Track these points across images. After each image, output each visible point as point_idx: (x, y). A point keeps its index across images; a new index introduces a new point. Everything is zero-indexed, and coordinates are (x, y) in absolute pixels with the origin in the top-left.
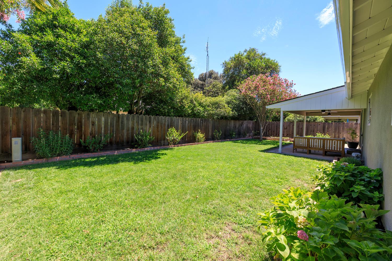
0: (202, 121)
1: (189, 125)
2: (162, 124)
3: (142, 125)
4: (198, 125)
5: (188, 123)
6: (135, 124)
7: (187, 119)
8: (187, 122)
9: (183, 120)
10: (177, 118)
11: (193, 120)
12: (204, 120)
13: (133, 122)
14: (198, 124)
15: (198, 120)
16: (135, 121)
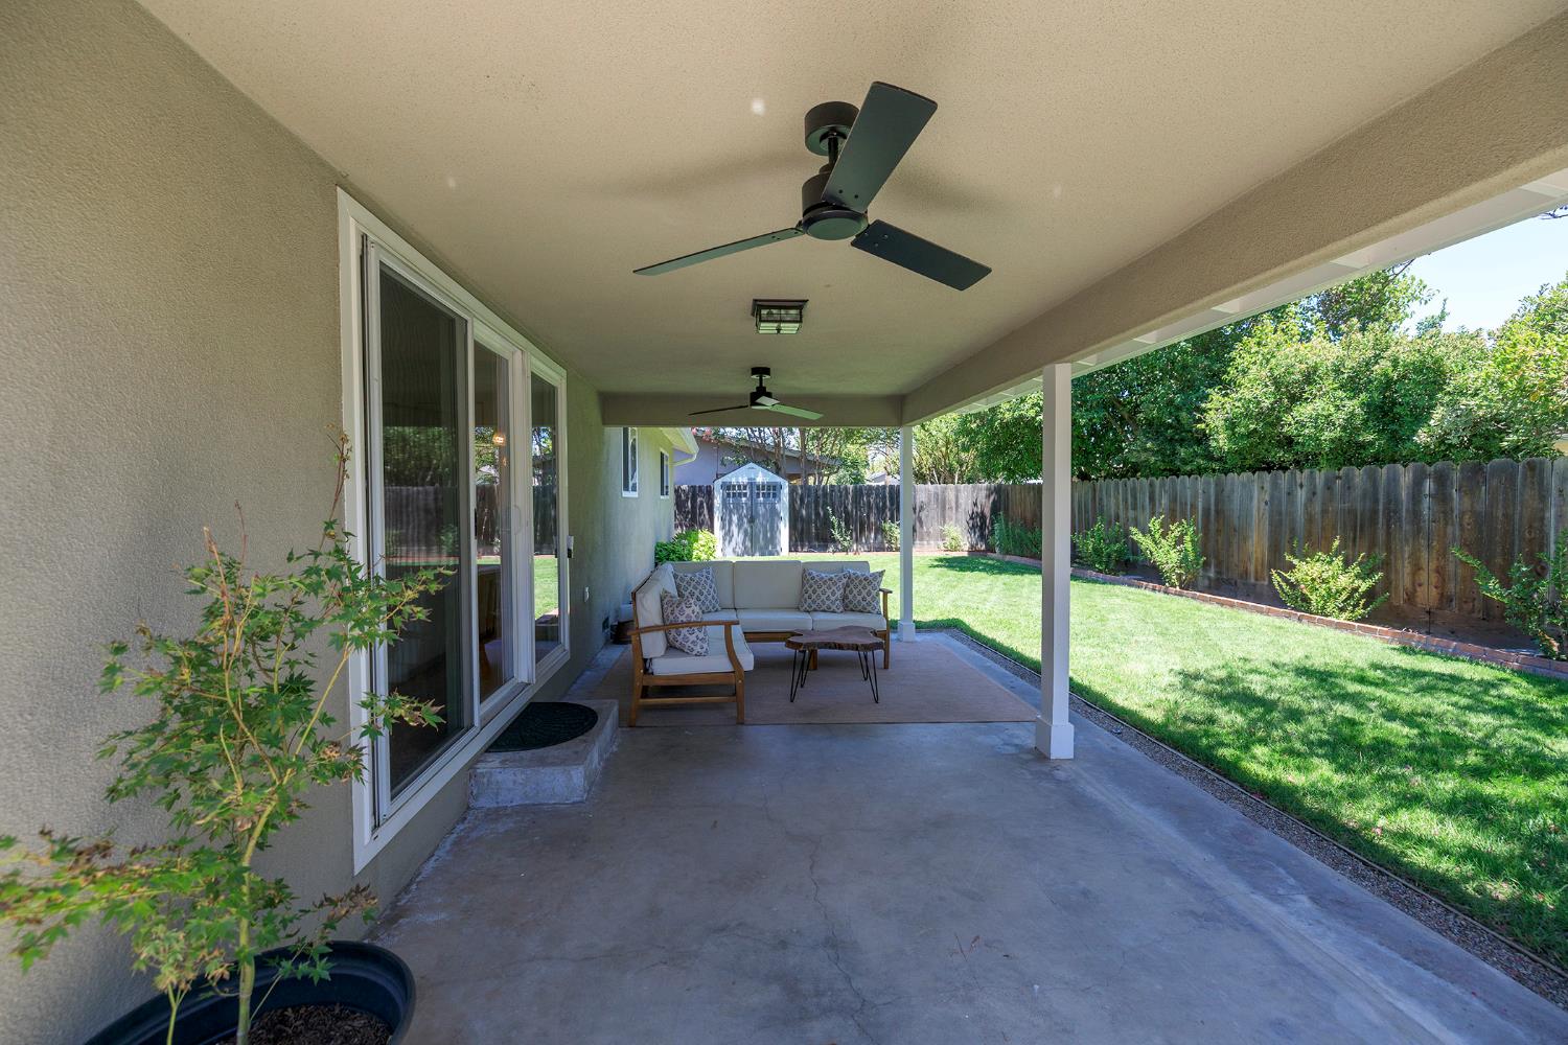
0: (1429, 486)
1: (1318, 508)
2: (1186, 504)
3: (1135, 508)
4: (1393, 512)
5: (1309, 501)
6: (1121, 507)
7: (1302, 476)
8: (1301, 495)
9: (1275, 485)
10: (1246, 475)
11: (1348, 480)
12: (1456, 476)
13: (1117, 499)
14: (1393, 500)
15: (1393, 480)
16: (1121, 498)
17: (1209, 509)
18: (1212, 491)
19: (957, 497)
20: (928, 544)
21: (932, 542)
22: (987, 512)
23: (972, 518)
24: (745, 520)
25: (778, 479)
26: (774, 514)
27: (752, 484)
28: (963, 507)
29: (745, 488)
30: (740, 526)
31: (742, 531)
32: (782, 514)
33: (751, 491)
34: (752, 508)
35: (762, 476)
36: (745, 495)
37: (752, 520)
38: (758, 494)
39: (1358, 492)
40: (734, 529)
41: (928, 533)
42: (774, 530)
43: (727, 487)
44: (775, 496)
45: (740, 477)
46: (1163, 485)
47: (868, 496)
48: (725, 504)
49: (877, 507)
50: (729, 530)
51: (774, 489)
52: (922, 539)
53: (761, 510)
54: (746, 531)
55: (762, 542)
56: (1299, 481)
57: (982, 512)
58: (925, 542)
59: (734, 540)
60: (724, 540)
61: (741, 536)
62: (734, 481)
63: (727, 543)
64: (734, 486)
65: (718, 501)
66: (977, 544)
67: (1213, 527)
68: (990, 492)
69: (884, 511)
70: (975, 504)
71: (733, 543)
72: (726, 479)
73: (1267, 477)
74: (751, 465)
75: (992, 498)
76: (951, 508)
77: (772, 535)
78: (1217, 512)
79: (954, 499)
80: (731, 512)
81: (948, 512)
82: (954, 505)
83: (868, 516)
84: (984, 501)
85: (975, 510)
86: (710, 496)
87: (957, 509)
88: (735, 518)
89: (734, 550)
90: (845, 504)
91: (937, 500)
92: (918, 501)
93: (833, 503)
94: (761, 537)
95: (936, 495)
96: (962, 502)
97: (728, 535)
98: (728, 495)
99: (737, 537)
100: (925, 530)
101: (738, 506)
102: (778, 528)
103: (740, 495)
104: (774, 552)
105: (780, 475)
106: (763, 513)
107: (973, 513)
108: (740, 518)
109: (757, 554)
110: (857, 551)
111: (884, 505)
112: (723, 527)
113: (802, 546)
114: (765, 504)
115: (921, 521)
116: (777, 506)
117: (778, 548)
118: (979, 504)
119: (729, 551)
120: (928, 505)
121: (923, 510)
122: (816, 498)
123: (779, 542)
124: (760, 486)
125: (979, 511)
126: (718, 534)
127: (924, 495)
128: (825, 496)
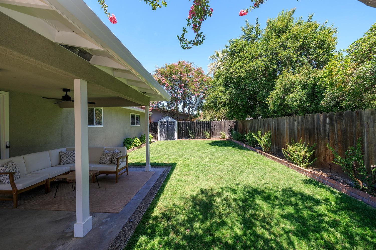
0: (328, 120)
1: (300, 128)
4: (318, 129)
5: (298, 125)
8: (296, 123)
9: (290, 120)
10: (283, 117)
11: (307, 118)
12: (335, 117)
13: (257, 124)
14: (318, 125)
15: (318, 118)
17: (276, 128)
18: (276, 122)
19: (224, 124)
20: (217, 137)
22: (233, 128)
23: (229, 129)
24: (166, 131)
25: (174, 120)
26: (173, 129)
27: (167, 121)
28: (226, 127)
30: (164, 132)
31: (165, 134)
32: (175, 129)
33: (167, 123)
34: (168, 127)
35: (170, 119)
36: (166, 124)
37: (168, 131)
38: (169, 124)
39: (310, 122)
40: (163, 133)
43: (161, 122)
44: (173, 125)
45: (164, 120)
46: (266, 120)
47: (200, 124)
48: (161, 127)
49: (203, 126)
50: (162, 133)
51: (173, 123)
52: (215, 136)
53: (170, 128)
54: (166, 134)
55: (170, 136)
56: (295, 119)
57: (232, 128)
59: (163, 136)
60: (160, 136)
62: (163, 121)
65: (159, 126)
66: (231, 137)
67: (277, 133)
68: (234, 123)
69: (204, 128)
70: (230, 126)
71: (163, 137)
72: (161, 120)
73: (288, 118)
74: (167, 117)
75: (234, 124)
76: (223, 127)
77: (173, 134)
78: (277, 129)
79: (224, 125)
80: (162, 129)
81: (222, 129)
82: (224, 126)
83: (200, 130)
84: (232, 125)
85: (230, 127)
86: (158, 125)
87: (225, 127)
88: (163, 130)
89: (163, 138)
90: (194, 126)
91: (219, 125)
92: (214, 126)
93: (191, 126)
94: (170, 135)
95: (219, 123)
96: (226, 125)
97: (161, 135)
98: (162, 124)
99: (164, 135)
100: (216, 133)
101: (164, 127)
102: (174, 133)
103: (164, 124)
104: (173, 139)
105: (175, 119)
106: (171, 129)
107: (229, 128)
108: (165, 130)
109: (169, 140)
110: (197, 139)
111: (205, 126)
112: (160, 133)
113: (183, 137)
114: (171, 127)
115: (215, 131)
116: (174, 127)
117: (174, 138)
118: (231, 126)
119: (162, 139)
120: (217, 126)
121: (215, 128)
122: (186, 125)
123: (175, 136)
124: (170, 122)
125: (231, 128)
126: (159, 134)
127: (215, 124)
128: (188, 124)
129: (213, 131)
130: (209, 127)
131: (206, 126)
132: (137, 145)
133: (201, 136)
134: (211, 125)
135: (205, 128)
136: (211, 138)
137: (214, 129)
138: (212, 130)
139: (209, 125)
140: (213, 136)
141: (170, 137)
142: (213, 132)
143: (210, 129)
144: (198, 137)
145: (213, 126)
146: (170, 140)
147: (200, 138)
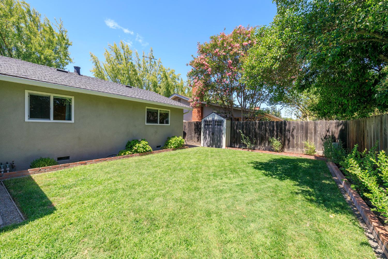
19: (315, 127)
20: (297, 150)
21: (299, 149)
22: (337, 136)
23: (325, 138)
24: (211, 133)
25: (222, 119)
26: (221, 131)
27: (213, 120)
28: (319, 132)
29: (211, 122)
30: (209, 135)
31: (210, 137)
32: (223, 132)
33: (213, 123)
34: (213, 129)
35: (217, 117)
36: (211, 124)
37: (213, 134)
38: (215, 124)
40: (207, 136)
41: (297, 144)
42: (221, 137)
43: (206, 121)
44: (221, 125)
45: (210, 118)
47: (266, 125)
48: (205, 127)
49: (270, 130)
51: (221, 123)
52: (293, 147)
53: (216, 129)
54: (211, 137)
57: (333, 135)
58: (295, 149)
60: (204, 140)
61: (209, 139)
62: (207, 119)
63: (205, 140)
64: (208, 121)
65: (202, 126)
69: (273, 132)
70: (328, 131)
71: (207, 141)
74: (213, 113)
75: (340, 128)
76: (312, 133)
77: (219, 138)
80: (206, 130)
81: (309, 135)
82: (313, 131)
83: (265, 135)
84: (334, 129)
85: (328, 134)
86: (201, 124)
87: (315, 133)
88: (208, 132)
89: (207, 144)
90: (255, 129)
91: (303, 128)
92: (291, 129)
93: (250, 128)
94: (216, 140)
95: (302, 126)
96: (319, 129)
97: (205, 138)
98: (206, 124)
99: (208, 139)
100: (295, 143)
101: (209, 128)
102: (222, 137)
103: (209, 124)
104: (219, 146)
105: (224, 117)
106: (217, 131)
107: (326, 136)
108: (209, 132)
109: (214, 146)
110: (259, 149)
111: (273, 130)
112: (204, 135)
113: (237, 145)
114: (218, 128)
115: (293, 138)
116: (222, 129)
117: (222, 144)
118: (330, 130)
119: (205, 144)
120: (298, 130)
121: (295, 133)
122: (243, 126)
123: (222, 142)
124: (216, 121)
125: (331, 135)
126: (202, 137)
127: (295, 126)
128: (246, 126)
129: (290, 138)
130: (281, 132)
131: (275, 128)
132: (138, 151)
133: (267, 146)
134: (285, 128)
135: (275, 132)
136: (286, 150)
137: (293, 136)
138: (288, 138)
139: (281, 129)
140: (289, 147)
141: (216, 143)
142: (289, 141)
143: (284, 134)
144: (261, 147)
145: (289, 131)
146: (216, 147)
147: (264, 148)
